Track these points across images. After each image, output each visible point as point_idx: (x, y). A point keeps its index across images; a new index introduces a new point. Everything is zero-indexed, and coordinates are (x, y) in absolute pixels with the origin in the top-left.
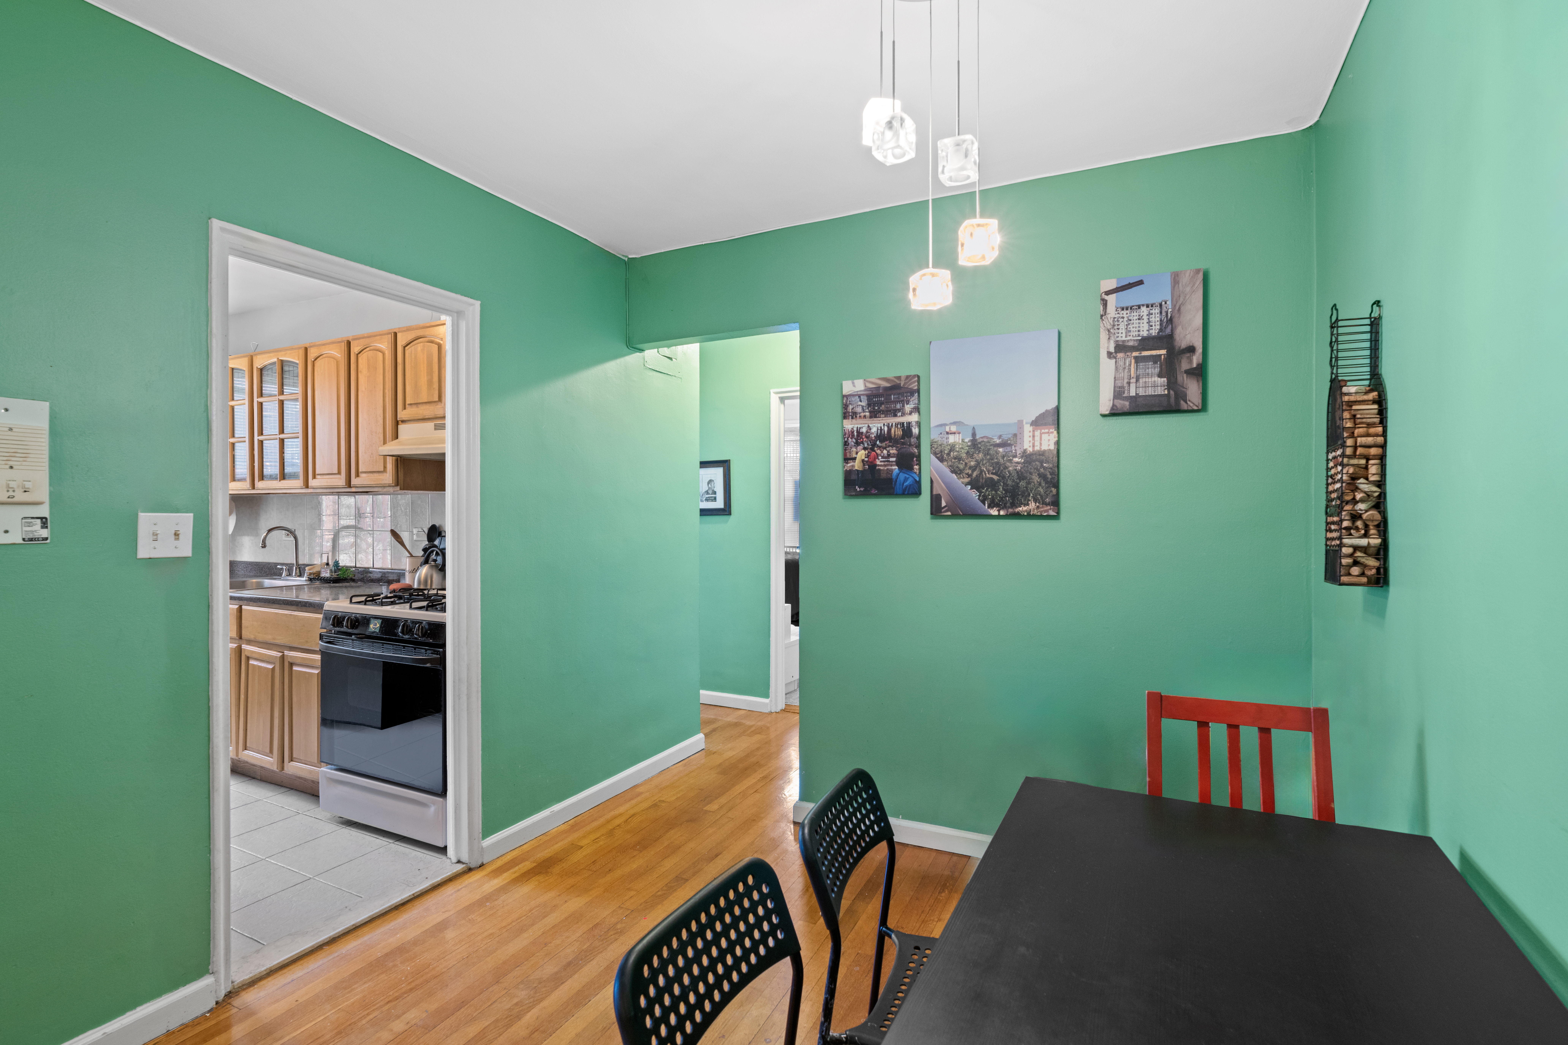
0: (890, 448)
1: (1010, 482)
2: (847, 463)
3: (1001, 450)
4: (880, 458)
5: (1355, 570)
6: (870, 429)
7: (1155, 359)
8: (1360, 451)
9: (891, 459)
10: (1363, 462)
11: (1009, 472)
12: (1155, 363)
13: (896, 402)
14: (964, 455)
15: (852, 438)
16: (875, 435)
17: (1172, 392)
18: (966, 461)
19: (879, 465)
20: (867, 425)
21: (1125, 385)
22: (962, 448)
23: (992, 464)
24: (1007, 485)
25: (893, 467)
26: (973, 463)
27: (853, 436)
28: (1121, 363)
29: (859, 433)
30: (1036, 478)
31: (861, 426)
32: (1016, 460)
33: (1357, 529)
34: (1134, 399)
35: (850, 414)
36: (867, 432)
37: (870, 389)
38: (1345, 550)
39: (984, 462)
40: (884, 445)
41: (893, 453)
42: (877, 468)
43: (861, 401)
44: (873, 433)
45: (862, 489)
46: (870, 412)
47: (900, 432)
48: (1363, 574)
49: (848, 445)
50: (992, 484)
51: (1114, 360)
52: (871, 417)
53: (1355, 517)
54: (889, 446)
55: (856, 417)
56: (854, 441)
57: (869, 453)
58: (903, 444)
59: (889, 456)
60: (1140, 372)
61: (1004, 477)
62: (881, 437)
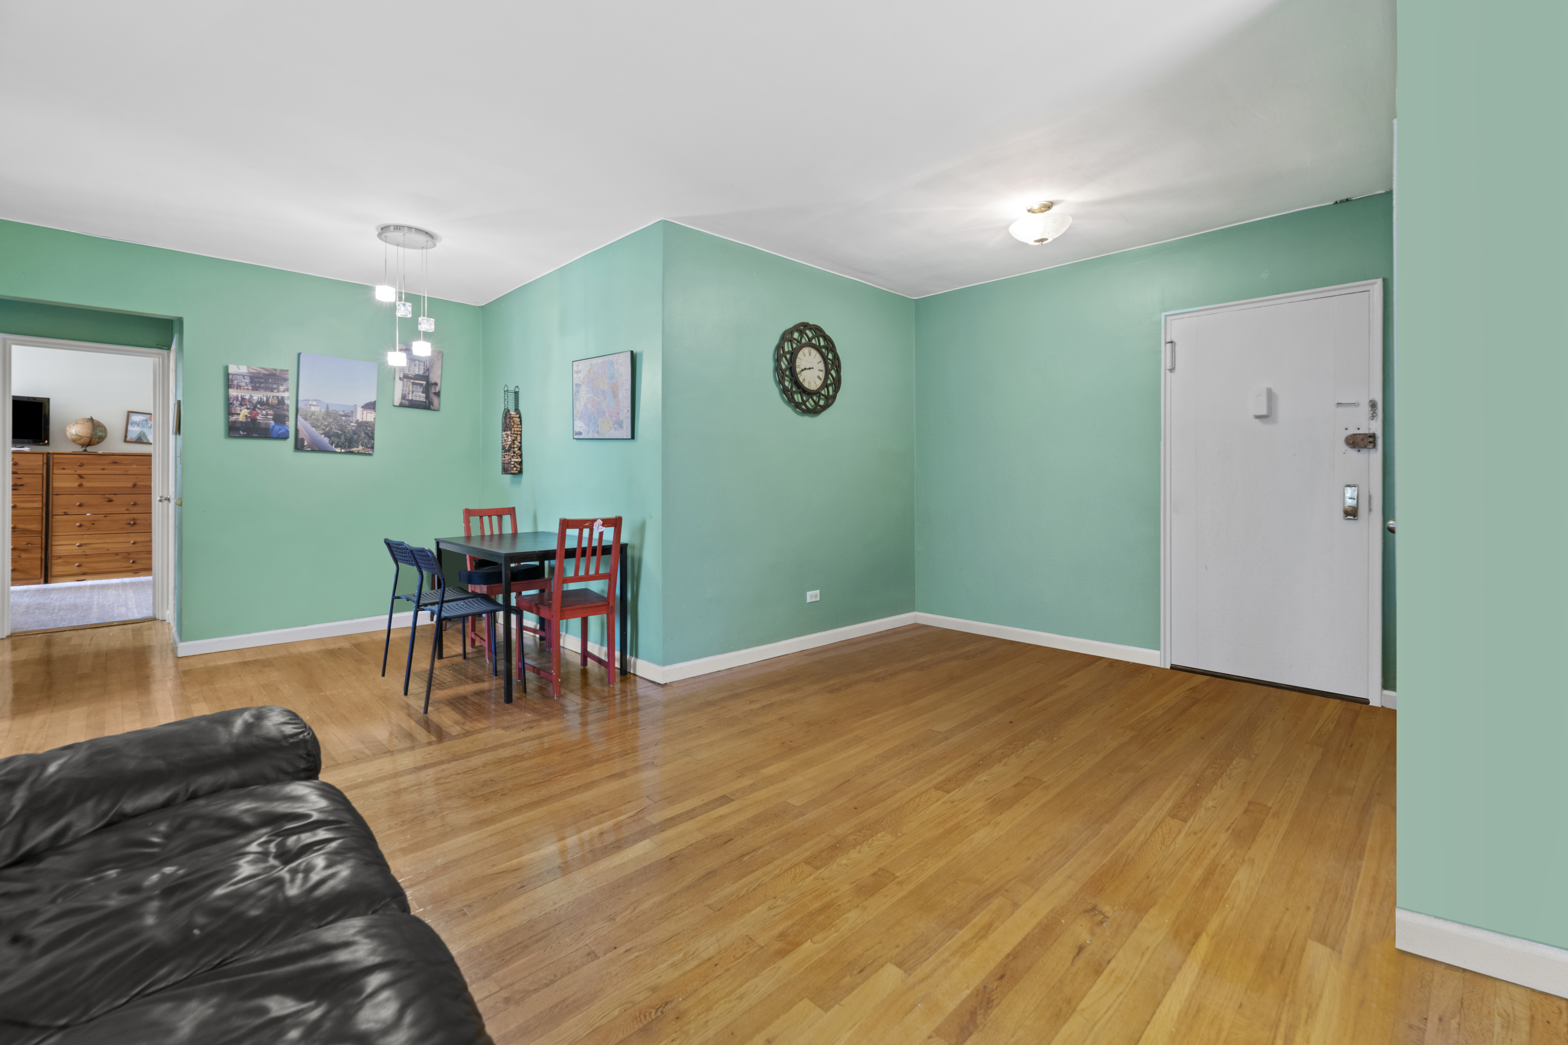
0: (268, 410)
1: (348, 435)
2: (232, 416)
3: (344, 418)
4: (260, 415)
5: (515, 469)
6: (252, 397)
7: (421, 385)
8: (515, 432)
9: (269, 417)
10: (516, 436)
11: (348, 430)
12: (421, 386)
13: (272, 383)
14: (321, 419)
15: (236, 401)
16: (256, 401)
17: (427, 401)
18: (322, 422)
19: (259, 420)
20: (249, 395)
21: (407, 394)
22: (320, 414)
23: (338, 425)
24: (347, 437)
25: (271, 422)
26: (326, 423)
27: (237, 400)
28: (405, 383)
29: (243, 399)
30: (363, 435)
31: (244, 394)
32: (352, 424)
33: (515, 456)
34: (411, 401)
35: (236, 386)
36: (249, 399)
37: (252, 373)
38: (512, 463)
39: (333, 423)
40: (263, 407)
41: (271, 414)
42: (258, 421)
43: (244, 379)
44: (254, 400)
45: (245, 433)
46: (252, 387)
47: (276, 402)
48: (516, 470)
49: (233, 405)
50: (337, 436)
51: (402, 382)
52: (253, 390)
53: (514, 452)
54: (267, 409)
55: (240, 388)
56: (239, 403)
57: (251, 411)
58: (278, 408)
59: (267, 414)
60: (414, 389)
61: (345, 432)
62: (261, 403)
